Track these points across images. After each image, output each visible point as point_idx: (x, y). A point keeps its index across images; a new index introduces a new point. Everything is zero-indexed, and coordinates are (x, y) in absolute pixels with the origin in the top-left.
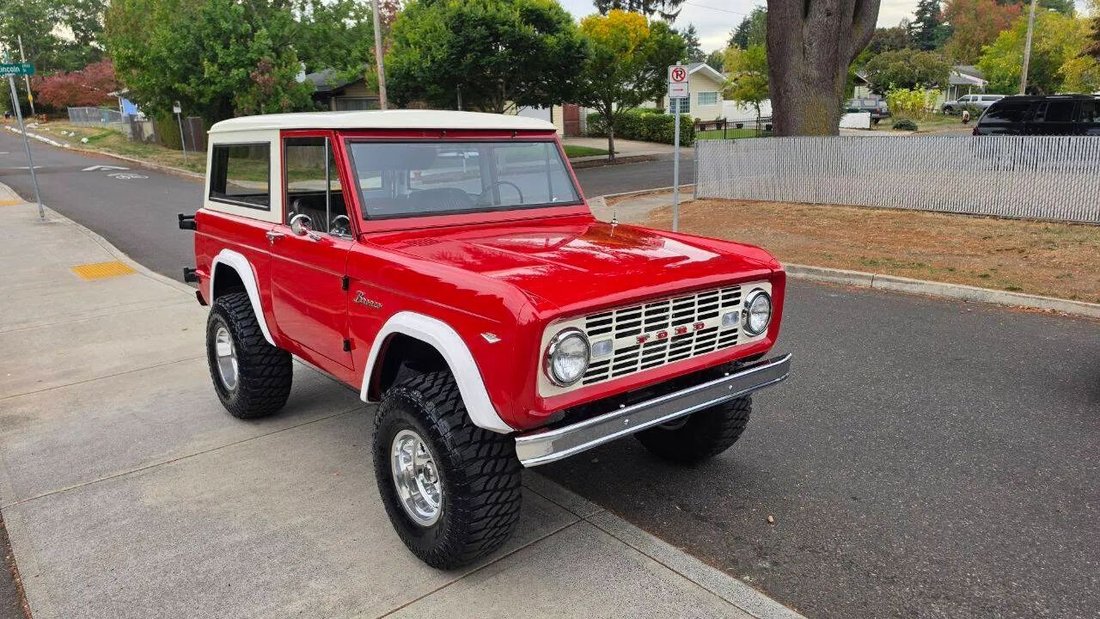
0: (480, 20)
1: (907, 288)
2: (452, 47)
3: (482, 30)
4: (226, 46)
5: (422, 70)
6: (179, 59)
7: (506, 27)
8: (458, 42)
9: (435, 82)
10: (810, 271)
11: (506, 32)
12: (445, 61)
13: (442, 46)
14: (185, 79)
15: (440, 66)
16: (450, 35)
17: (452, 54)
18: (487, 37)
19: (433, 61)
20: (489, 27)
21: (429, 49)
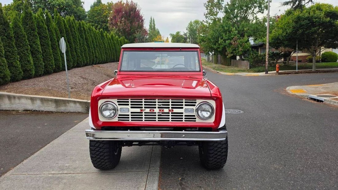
0: (306, 18)
2: (294, 28)
3: (307, 21)
4: (226, 34)
5: (282, 37)
6: (214, 39)
7: (317, 19)
8: (297, 26)
9: (287, 40)
11: (316, 21)
12: (291, 33)
13: (290, 28)
14: (215, 44)
15: (289, 35)
16: (294, 24)
17: (294, 30)
18: (309, 23)
19: (286, 34)
20: (309, 20)
21: (286, 29)
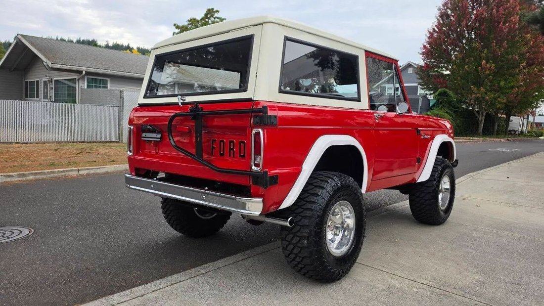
1: (98, 171)
10: (36, 174)
